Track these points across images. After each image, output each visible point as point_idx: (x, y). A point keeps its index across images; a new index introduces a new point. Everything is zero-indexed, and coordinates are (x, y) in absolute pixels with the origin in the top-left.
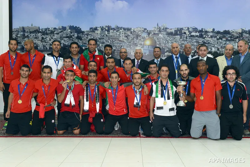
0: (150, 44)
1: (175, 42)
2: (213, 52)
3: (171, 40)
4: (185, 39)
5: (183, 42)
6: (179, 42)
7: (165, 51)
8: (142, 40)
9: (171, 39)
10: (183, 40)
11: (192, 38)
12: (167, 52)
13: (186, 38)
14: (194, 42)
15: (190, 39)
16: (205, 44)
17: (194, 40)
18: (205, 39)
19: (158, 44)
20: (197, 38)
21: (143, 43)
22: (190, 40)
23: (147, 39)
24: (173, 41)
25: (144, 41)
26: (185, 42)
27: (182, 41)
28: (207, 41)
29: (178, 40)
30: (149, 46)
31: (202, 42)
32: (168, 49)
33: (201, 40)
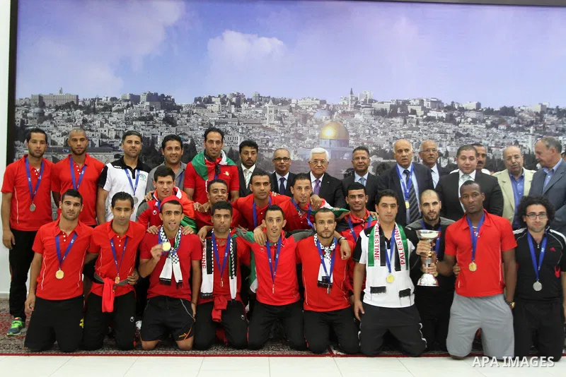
0: (335, 136)
1: (392, 131)
3: (382, 128)
4: (414, 125)
5: (409, 132)
6: (401, 132)
8: (316, 126)
9: (381, 126)
10: (411, 128)
11: (429, 124)
12: (373, 154)
13: (417, 123)
14: (435, 133)
15: (425, 125)
16: (460, 137)
17: (435, 128)
18: (460, 125)
19: (352, 136)
20: (441, 123)
21: (317, 134)
22: (426, 128)
23: (328, 125)
24: (387, 130)
25: (319, 129)
26: (415, 132)
27: (408, 129)
28: (464, 130)
29: (398, 129)
30: (333, 142)
31: (454, 132)
32: (376, 148)
33: (450, 128)
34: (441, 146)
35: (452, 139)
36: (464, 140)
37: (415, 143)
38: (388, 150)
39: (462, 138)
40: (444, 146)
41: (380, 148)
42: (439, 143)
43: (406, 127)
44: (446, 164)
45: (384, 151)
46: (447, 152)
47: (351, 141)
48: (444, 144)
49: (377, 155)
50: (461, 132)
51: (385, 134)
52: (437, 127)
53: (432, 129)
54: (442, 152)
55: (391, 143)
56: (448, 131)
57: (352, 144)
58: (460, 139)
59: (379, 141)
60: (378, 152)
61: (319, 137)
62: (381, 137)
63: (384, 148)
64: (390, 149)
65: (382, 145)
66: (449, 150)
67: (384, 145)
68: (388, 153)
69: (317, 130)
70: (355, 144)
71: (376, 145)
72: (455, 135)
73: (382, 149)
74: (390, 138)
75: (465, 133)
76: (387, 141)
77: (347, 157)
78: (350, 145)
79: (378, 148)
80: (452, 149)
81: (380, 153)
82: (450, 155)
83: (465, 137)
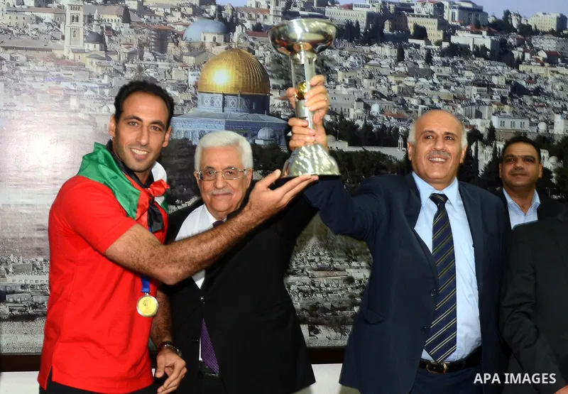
0: (236, 88)
1: (371, 77)
3: (347, 70)
4: (421, 64)
5: (410, 81)
6: (392, 79)
8: (190, 60)
9: (347, 64)
10: (411, 73)
11: (454, 63)
13: (429, 60)
14: (467, 84)
15: (445, 64)
16: (521, 95)
17: (467, 73)
18: (522, 68)
19: (275, 87)
20: (480, 62)
21: (192, 80)
22: (447, 71)
23: (218, 58)
24: (358, 75)
25: (196, 67)
26: (423, 80)
27: (408, 74)
28: (530, 80)
29: (384, 72)
30: (230, 100)
31: (508, 82)
32: (334, 117)
33: (500, 74)
34: (479, 115)
35: (503, 100)
36: (529, 102)
37: (421, 107)
38: (360, 123)
39: (526, 98)
40: (486, 115)
41: (342, 116)
42: (474, 109)
43: (401, 68)
44: (490, 158)
45: (352, 126)
46: (492, 130)
47: (275, 100)
48: (486, 111)
49: (335, 134)
50: (524, 83)
51: (354, 83)
52: (473, 70)
53: (462, 75)
54: (482, 129)
55: (367, 107)
56: (495, 80)
57: (276, 106)
58: (520, 100)
59: (339, 100)
60: (336, 128)
61: (196, 86)
62: (345, 91)
63: (352, 117)
64: (366, 122)
65: (347, 110)
66: (496, 125)
67: (351, 110)
68: (361, 130)
69: (193, 69)
70: (282, 107)
71: (334, 109)
72: (510, 90)
73: (347, 119)
74: (365, 95)
75: (532, 87)
76: (359, 100)
77: (264, 140)
78: (271, 110)
79: (338, 117)
80: (502, 124)
81: (342, 129)
82: (497, 137)
83: (532, 95)
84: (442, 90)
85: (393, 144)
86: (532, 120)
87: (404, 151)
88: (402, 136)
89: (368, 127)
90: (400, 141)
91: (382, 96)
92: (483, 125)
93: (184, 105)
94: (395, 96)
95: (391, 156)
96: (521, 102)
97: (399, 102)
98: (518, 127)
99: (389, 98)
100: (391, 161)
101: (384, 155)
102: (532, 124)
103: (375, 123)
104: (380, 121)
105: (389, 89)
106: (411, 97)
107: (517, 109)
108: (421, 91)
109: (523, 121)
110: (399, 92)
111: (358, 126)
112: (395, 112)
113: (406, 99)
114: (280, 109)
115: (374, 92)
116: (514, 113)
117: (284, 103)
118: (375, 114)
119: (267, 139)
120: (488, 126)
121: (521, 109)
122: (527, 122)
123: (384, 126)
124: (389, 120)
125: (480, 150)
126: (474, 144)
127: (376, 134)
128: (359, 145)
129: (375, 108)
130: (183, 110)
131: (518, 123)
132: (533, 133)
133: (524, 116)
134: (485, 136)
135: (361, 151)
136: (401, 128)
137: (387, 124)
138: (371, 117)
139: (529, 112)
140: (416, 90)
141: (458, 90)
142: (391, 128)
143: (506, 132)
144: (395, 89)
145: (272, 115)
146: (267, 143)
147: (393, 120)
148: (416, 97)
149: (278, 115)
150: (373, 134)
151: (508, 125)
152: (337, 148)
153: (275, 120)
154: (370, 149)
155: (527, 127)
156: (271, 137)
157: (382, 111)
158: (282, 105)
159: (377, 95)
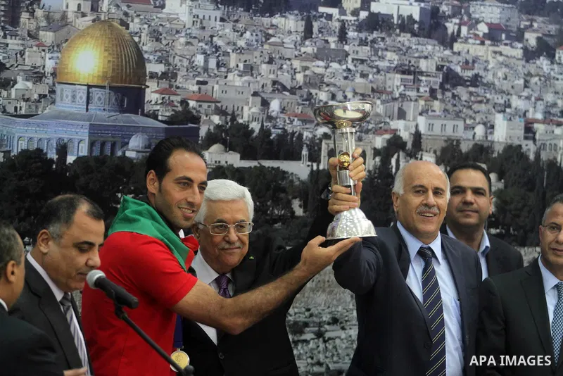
0: (104, 77)
1: (271, 61)
2: (499, 149)
3: (240, 51)
4: (333, 40)
5: (318, 67)
6: (297, 64)
7: (203, 131)
8: (48, 37)
9: (241, 43)
10: (323, 54)
11: (374, 41)
12: (211, 139)
13: (343, 37)
14: (388, 70)
15: (363, 43)
16: (454, 86)
17: (389, 55)
18: (457, 47)
19: (153, 76)
20: (405, 38)
21: (50, 65)
22: (364, 52)
23: (82, 34)
24: (254, 58)
25: (56, 47)
26: (335, 65)
27: (316, 57)
28: (467, 65)
29: (288, 54)
30: (96, 93)
31: (439, 68)
32: (223, 118)
33: (430, 56)
34: (402, 115)
35: (433, 92)
36: (465, 97)
38: (255, 126)
39: (460, 91)
40: (410, 115)
41: (234, 118)
42: (396, 105)
43: (309, 48)
45: (245, 130)
46: (417, 136)
47: (152, 95)
48: (410, 109)
49: (224, 142)
50: (458, 69)
51: (250, 69)
52: (398, 50)
53: (382, 58)
54: (405, 135)
55: (265, 104)
56: (423, 65)
57: (153, 103)
58: (453, 93)
59: (232, 94)
60: (227, 134)
61: (54, 74)
62: (238, 82)
63: (246, 118)
64: (262, 125)
65: (240, 109)
66: (422, 129)
67: (246, 108)
68: (256, 137)
69: (51, 49)
70: (161, 104)
71: (224, 108)
72: (441, 80)
73: (241, 121)
74: (263, 86)
75: (469, 74)
76: (255, 94)
77: (138, 152)
78: (147, 108)
79: (229, 118)
80: (431, 127)
81: (234, 136)
82: (424, 147)
83: (468, 86)
84: (358, 80)
85: (295, 156)
86: (468, 122)
87: (308, 166)
88: (307, 146)
89: (265, 133)
90: (305, 152)
91: (284, 88)
92: (406, 128)
93: (39, 101)
94: (300, 88)
95: (292, 173)
96: (454, 96)
97: (305, 97)
98: (449, 131)
99: (293, 91)
100: (292, 181)
101: (284, 172)
102: (467, 128)
103: (274, 127)
104: (280, 123)
105: (293, 79)
106: (320, 89)
107: (450, 107)
108: (332, 80)
109: (456, 123)
110: (305, 83)
111: (253, 131)
112: (299, 110)
113: (313, 91)
114: (158, 107)
115: (274, 83)
116: (445, 110)
117: (163, 98)
118: (274, 114)
119: (140, 149)
120: (413, 130)
121: (455, 105)
122: (461, 124)
123: (285, 131)
124: (292, 122)
125: (402, 164)
126: (396, 156)
127: (276, 143)
128: (255, 159)
129: (275, 106)
130: (37, 107)
131: (450, 125)
132: (469, 140)
133: (457, 115)
134: (409, 146)
135: (255, 167)
136: (306, 134)
137: (289, 129)
138: (270, 118)
139: (465, 110)
140: (326, 80)
141: (378, 79)
142: (293, 133)
143: (435, 137)
144: (300, 77)
145: (148, 116)
146: (140, 155)
147: (296, 122)
148: (327, 89)
149: (154, 116)
150: (271, 142)
151: (437, 130)
152: (226, 162)
153: (151, 122)
154: (268, 164)
155: (461, 133)
156: (146, 148)
157: (283, 110)
158: (160, 101)
159: (278, 87)
